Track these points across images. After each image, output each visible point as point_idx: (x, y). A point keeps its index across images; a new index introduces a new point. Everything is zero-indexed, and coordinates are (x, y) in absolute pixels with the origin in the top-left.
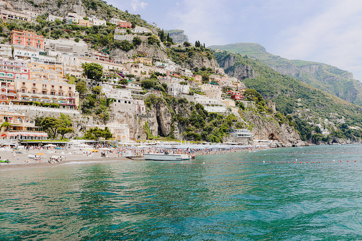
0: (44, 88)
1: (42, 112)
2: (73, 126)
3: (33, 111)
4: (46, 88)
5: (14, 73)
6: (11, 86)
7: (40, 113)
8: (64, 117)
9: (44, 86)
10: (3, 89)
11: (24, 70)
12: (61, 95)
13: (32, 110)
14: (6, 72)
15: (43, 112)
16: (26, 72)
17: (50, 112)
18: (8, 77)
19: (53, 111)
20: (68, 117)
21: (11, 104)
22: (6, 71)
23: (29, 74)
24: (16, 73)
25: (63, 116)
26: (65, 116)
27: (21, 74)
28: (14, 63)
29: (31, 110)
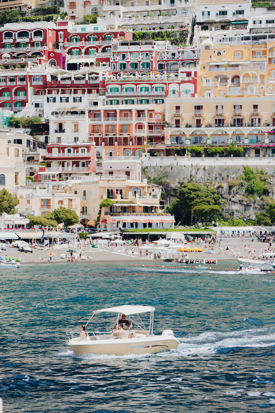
0: (220, 112)
1: (204, 169)
2: (271, 194)
3: (184, 168)
4: (222, 112)
5: (165, 84)
6: (156, 114)
7: (198, 169)
8: (251, 176)
9: (220, 108)
10: (140, 123)
11: (185, 74)
12: (257, 125)
13: (182, 166)
14: (151, 84)
15: (206, 168)
16: (190, 79)
17: (221, 167)
18: (156, 93)
19: (227, 164)
20: (261, 176)
21: (146, 156)
22: (152, 81)
23: (194, 82)
24: (169, 84)
25: (248, 174)
26: (255, 172)
27: (179, 84)
28: (177, 54)
29: (180, 166)
